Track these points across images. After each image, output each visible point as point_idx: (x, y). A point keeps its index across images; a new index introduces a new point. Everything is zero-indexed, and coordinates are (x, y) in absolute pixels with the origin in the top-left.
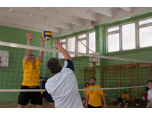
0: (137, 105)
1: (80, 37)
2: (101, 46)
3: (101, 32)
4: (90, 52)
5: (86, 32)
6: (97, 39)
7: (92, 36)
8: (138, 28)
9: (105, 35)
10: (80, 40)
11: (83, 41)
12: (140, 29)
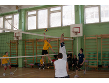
0: (48, 67)
1: (7, 17)
2: (23, 25)
3: (23, 15)
4: (14, 29)
5: (12, 14)
6: (20, 19)
7: (16, 17)
8: (49, 13)
9: (26, 17)
10: (7, 20)
11: (9, 21)
12: (51, 14)
